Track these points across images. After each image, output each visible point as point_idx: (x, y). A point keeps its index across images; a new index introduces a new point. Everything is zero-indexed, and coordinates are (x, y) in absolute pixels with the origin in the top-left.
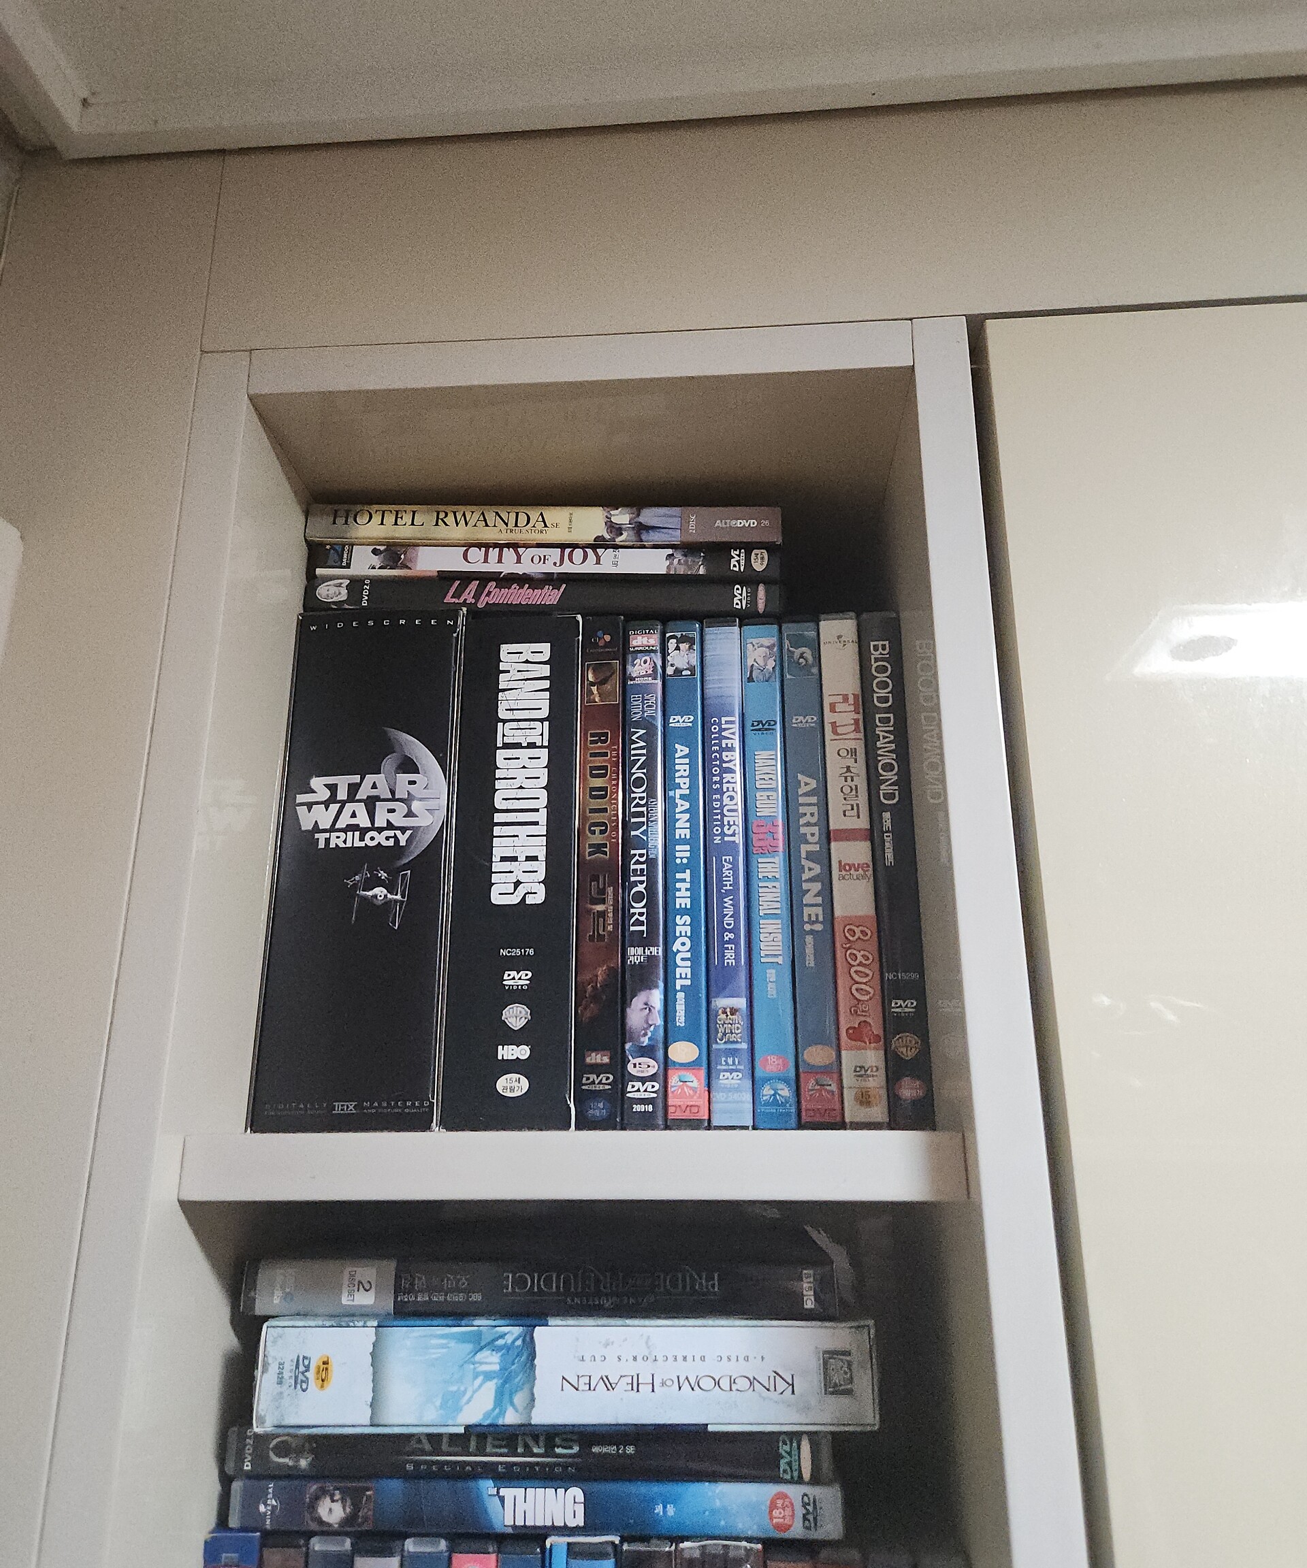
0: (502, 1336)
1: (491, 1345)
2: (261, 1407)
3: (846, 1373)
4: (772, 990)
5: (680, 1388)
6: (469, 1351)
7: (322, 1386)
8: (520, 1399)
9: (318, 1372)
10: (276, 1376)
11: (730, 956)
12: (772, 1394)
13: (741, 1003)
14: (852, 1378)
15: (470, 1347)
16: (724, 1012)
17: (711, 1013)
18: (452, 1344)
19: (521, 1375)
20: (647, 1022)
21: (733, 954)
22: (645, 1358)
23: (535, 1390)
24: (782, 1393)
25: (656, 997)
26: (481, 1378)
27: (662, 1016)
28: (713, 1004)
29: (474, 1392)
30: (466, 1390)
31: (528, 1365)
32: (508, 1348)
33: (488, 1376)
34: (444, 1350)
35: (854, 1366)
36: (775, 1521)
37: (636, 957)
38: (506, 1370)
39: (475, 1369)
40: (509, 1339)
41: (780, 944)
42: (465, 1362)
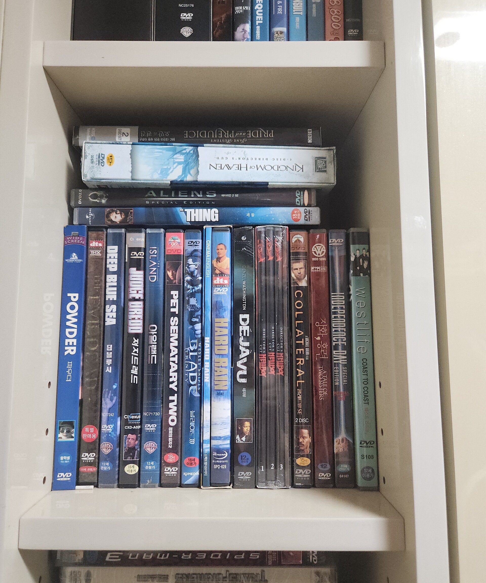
0: (185, 149)
1: (180, 152)
2: (85, 171)
3: (324, 165)
4: (297, 26)
5: (257, 169)
6: (171, 154)
7: (110, 165)
8: (193, 172)
9: (108, 160)
10: (91, 160)
11: (280, 11)
12: (294, 172)
13: (284, 29)
14: (326, 166)
15: (171, 153)
16: (277, 33)
17: (271, 34)
18: (164, 152)
19: (193, 164)
20: (244, 37)
21: (281, 10)
22: (244, 159)
23: (199, 169)
24: (298, 171)
25: (248, 27)
26: (176, 164)
27: (250, 34)
28: (272, 31)
29: (174, 169)
30: (170, 168)
31: (196, 160)
32: (187, 154)
33: (179, 163)
34: (161, 154)
35: (327, 162)
36: (293, 218)
37: (239, 11)
38: (187, 161)
39: (173, 161)
40: (188, 151)
41: (302, 7)
42: (170, 158)
